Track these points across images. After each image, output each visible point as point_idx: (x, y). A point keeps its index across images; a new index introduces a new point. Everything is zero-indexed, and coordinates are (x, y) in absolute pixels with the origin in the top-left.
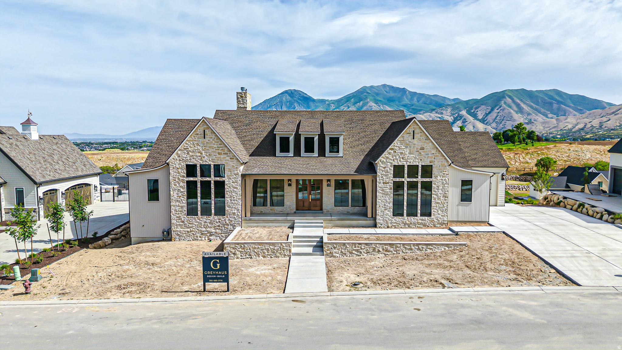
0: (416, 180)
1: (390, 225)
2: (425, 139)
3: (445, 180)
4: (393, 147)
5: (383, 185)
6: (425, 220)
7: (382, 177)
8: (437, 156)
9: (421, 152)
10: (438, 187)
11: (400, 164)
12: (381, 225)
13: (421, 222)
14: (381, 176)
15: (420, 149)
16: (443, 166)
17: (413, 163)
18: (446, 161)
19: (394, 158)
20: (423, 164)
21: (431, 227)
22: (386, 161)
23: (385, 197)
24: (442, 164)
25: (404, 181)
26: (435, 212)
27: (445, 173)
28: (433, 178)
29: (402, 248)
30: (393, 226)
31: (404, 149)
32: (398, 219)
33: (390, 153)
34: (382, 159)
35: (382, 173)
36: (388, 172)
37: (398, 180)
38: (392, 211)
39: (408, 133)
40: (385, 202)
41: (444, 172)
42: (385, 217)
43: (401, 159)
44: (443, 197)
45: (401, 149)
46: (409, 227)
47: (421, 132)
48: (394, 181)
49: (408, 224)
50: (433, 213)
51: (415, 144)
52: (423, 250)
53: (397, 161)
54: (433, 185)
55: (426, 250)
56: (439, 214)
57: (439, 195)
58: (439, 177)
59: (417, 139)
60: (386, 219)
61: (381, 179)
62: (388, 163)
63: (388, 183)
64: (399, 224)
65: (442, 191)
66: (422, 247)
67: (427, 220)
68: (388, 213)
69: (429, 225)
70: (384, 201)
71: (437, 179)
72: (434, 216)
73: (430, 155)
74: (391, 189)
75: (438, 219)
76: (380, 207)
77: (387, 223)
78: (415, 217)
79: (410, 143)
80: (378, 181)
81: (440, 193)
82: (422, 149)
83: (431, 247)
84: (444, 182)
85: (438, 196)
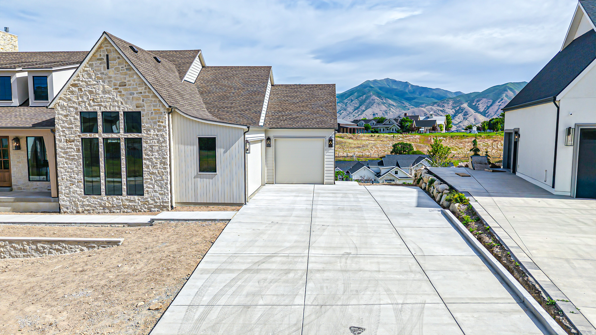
0: (117, 137)
1: (80, 209)
2: (127, 69)
3: (162, 136)
4: (76, 82)
5: (65, 144)
6: (134, 201)
7: (63, 131)
8: (147, 97)
9: (122, 90)
10: (151, 147)
11: (90, 109)
12: (67, 208)
13: (128, 204)
14: (61, 130)
15: (119, 86)
16: (157, 112)
17: (110, 109)
18: (161, 106)
19: (80, 100)
20: (126, 110)
21: (145, 211)
22: (68, 105)
23: (71, 164)
24: (155, 110)
25: (98, 138)
26: (149, 188)
27: (161, 124)
28: (142, 132)
29: (8, 247)
30: (85, 210)
31: (95, 85)
32: (93, 199)
33: (72, 92)
34: (61, 101)
35: (63, 125)
36: (71, 123)
37: (88, 135)
38: (82, 186)
39: (98, 59)
40: (71, 172)
41: (159, 122)
42: (72, 197)
43: (91, 102)
44: (160, 164)
45: (90, 85)
46: (111, 212)
47: (119, 58)
48: (82, 139)
49: (108, 208)
50: (146, 189)
51: (110, 77)
52: (44, 252)
53: (85, 105)
54: (144, 145)
55: (50, 252)
56: (155, 191)
57: (154, 160)
58: (152, 130)
59: (113, 69)
60: (74, 199)
61: (62, 134)
62: (72, 109)
63: (73, 141)
64: (95, 207)
65: (159, 154)
66: (42, 247)
67: (137, 201)
68: (76, 189)
69: (141, 209)
70: (70, 170)
71: (148, 134)
72: (148, 194)
73: (135, 95)
74: (78, 150)
75: (154, 200)
76: (63, 180)
77: (76, 205)
78: (120, 197)
79: (104, 76)
80: (57, 137)
81: (155, 158)
82: (123, 85)
83: (57, 247)
84: (161, 139)
85: (152, 162)
